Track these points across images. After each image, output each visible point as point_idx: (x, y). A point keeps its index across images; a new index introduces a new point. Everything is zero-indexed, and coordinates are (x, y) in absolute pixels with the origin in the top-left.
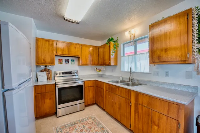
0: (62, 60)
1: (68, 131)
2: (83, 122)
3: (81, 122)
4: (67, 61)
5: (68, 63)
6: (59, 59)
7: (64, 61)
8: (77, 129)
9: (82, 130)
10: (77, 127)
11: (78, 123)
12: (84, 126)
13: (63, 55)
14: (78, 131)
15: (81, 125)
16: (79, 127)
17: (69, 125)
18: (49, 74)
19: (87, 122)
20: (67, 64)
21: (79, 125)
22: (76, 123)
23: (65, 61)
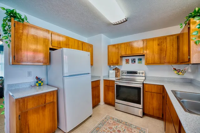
0: (128, 59)
1: (111, 123)
2: (127, 126)
3: (126, 125)
4: (134, 61)
5: (135, 62)
6: (126, 60)
7: (130, 61)
8: (118, 127)
9: (120, 131)
10: (120, 126)
11: (123, 124)
12: (125, 130)
13: (126, 56)
14: (116, 129)
15: (123, 127)
16: (120, 127)
17: (116, 120)
18: (117, 72)
19: (131, 129)
20: (133, 63)
21: (122, 126)
22: (122, 122)
23: (132, 61)
